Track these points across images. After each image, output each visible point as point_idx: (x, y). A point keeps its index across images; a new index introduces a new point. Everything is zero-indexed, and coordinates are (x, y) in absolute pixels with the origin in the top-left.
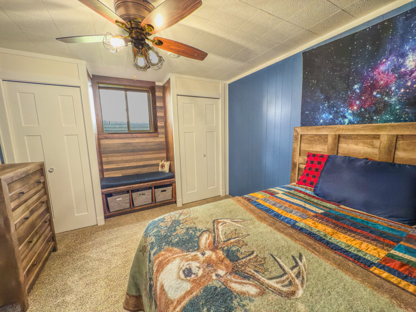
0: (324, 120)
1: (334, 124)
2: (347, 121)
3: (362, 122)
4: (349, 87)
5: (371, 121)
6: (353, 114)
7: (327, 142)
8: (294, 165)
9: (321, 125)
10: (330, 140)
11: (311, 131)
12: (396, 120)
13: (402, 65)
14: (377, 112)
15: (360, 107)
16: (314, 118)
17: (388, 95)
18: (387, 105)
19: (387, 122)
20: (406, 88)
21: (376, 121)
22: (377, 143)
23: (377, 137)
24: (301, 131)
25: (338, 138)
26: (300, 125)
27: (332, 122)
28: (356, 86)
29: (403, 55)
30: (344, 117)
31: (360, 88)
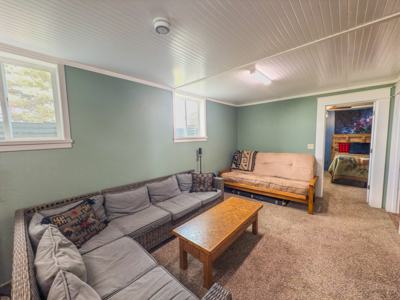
0: (344, 132)
1: (348, 134)
2: (352, 133)
3: (357, 133)
4: (353, 124)
5: (359, 133)
6: (354, 131)
7: (346, 139)
8: (333, 147)
9: (343, 134)
11: (340, 136)
12: (366, 133)
13: (366, 120)
14: (361, 131)
15: (356, 129)
16: (340, 131)
17: (364, 127)
18: (363, 129)
19: (363, 133)
20: (368, 126)
21: (361, 133)
22: (361, 138)
24: (335, 136)
25: (350, 138)
26: (334, 134)
27: (347, 133)
28: (355, 124)
30: (351, 132)
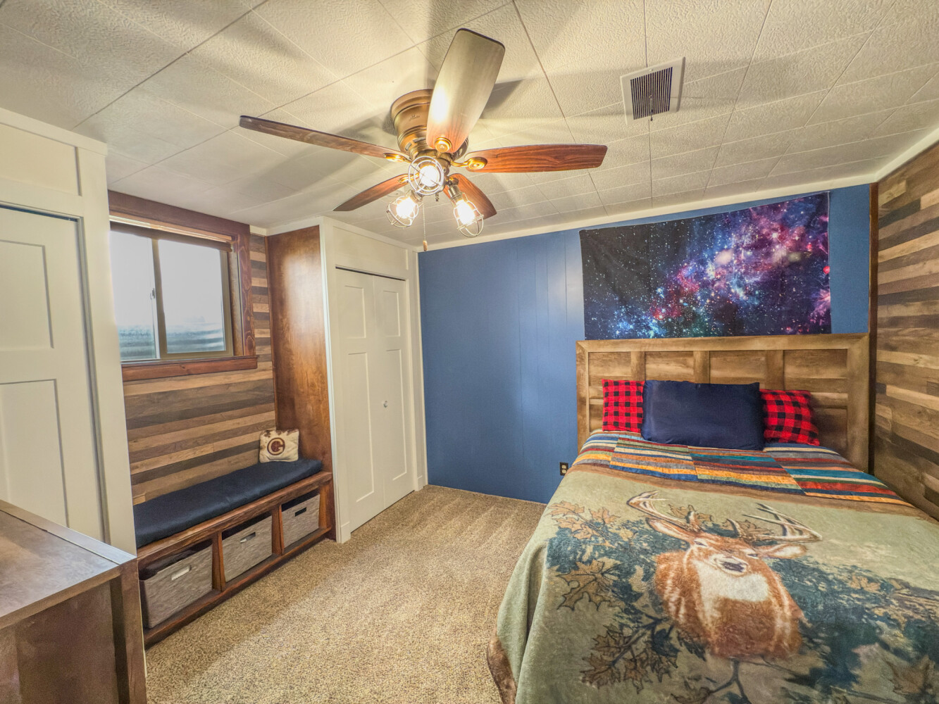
0: (621, 330)
1: (635, 337)
2: (652, 333)
3: (670, 334)
4: (651, 290)
5: (680, 334)
6: (659, 325)
7: (629, 361)
8: (582, 401)
9: (618, 338)
10: (634, 360)
11: (605, 347)
12: (706, 335)
13: (703, 273)
14: (686, 324)
15: (667, 317)
16: (605, 327)
17: (695, 304)
18: (695, 316)
19: (696, 335)
20: (711, 299)
21: (686, 335)
22: (690, 361)
23: (690, 354)
24: (588, 346)
25: (644, 356)
26: (584, 337)
27: (632, 336)
28: (659, 290)
29: (703, 263)
30: (648, 328)
31: (665, 293)
